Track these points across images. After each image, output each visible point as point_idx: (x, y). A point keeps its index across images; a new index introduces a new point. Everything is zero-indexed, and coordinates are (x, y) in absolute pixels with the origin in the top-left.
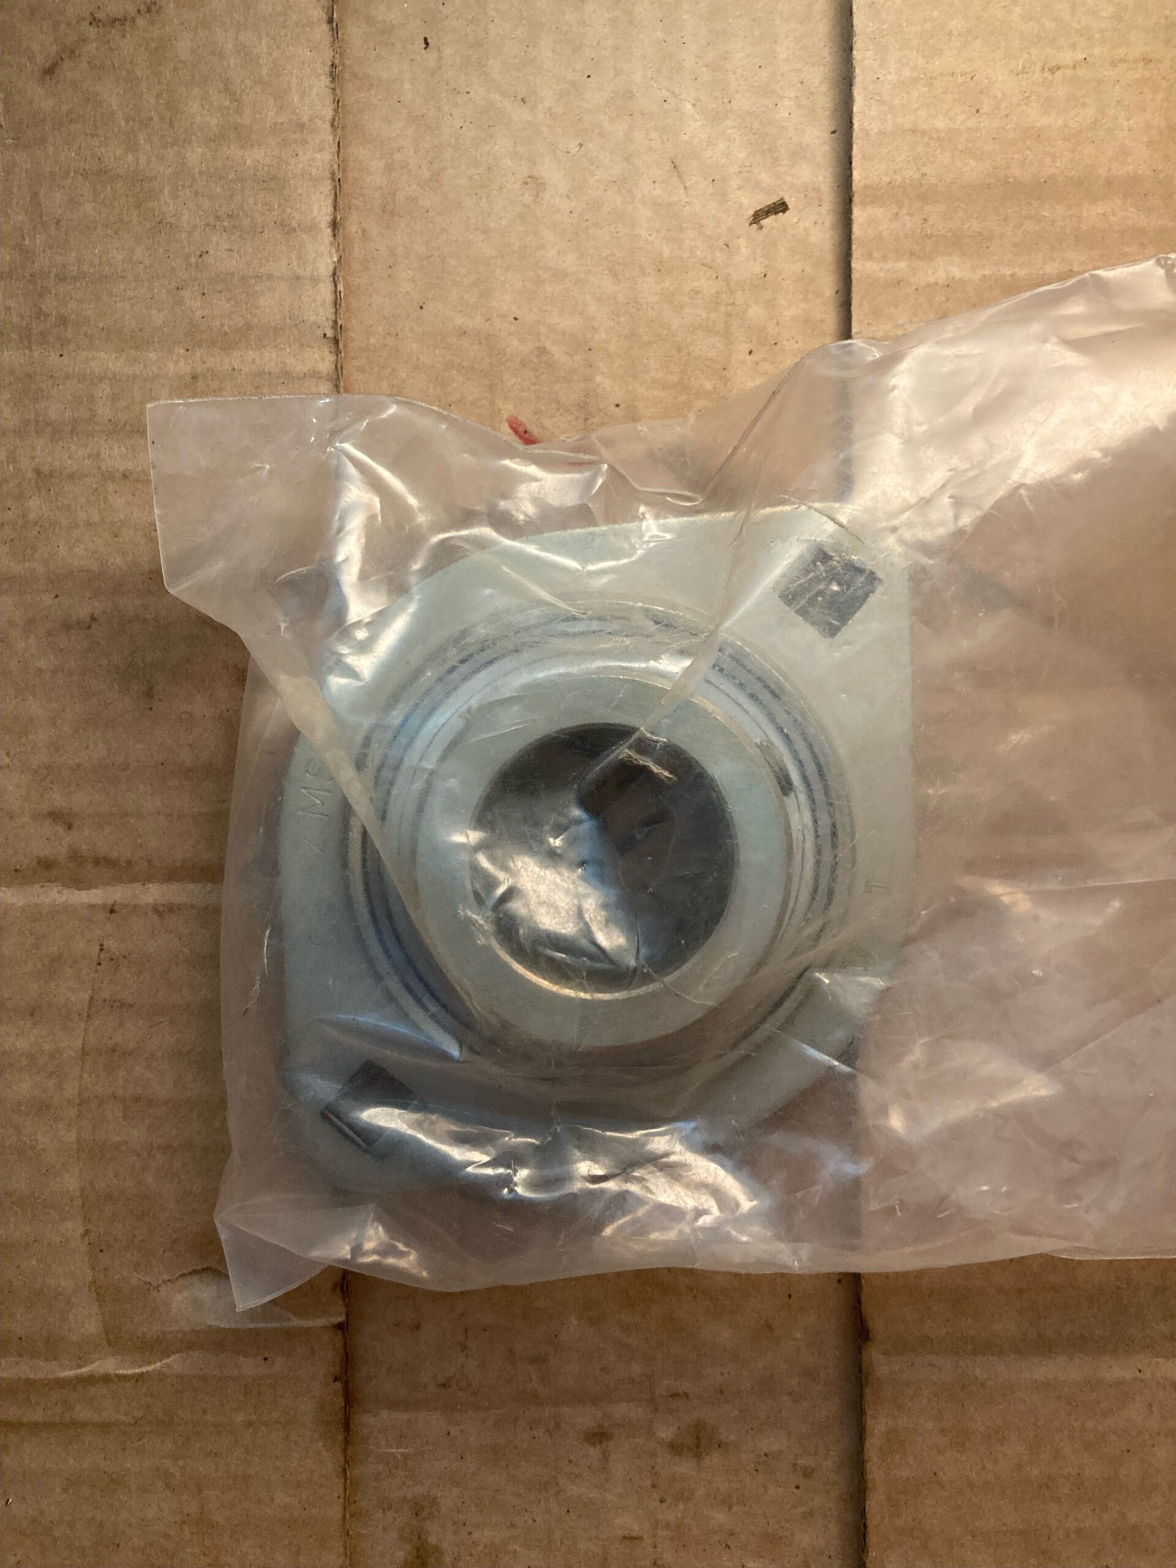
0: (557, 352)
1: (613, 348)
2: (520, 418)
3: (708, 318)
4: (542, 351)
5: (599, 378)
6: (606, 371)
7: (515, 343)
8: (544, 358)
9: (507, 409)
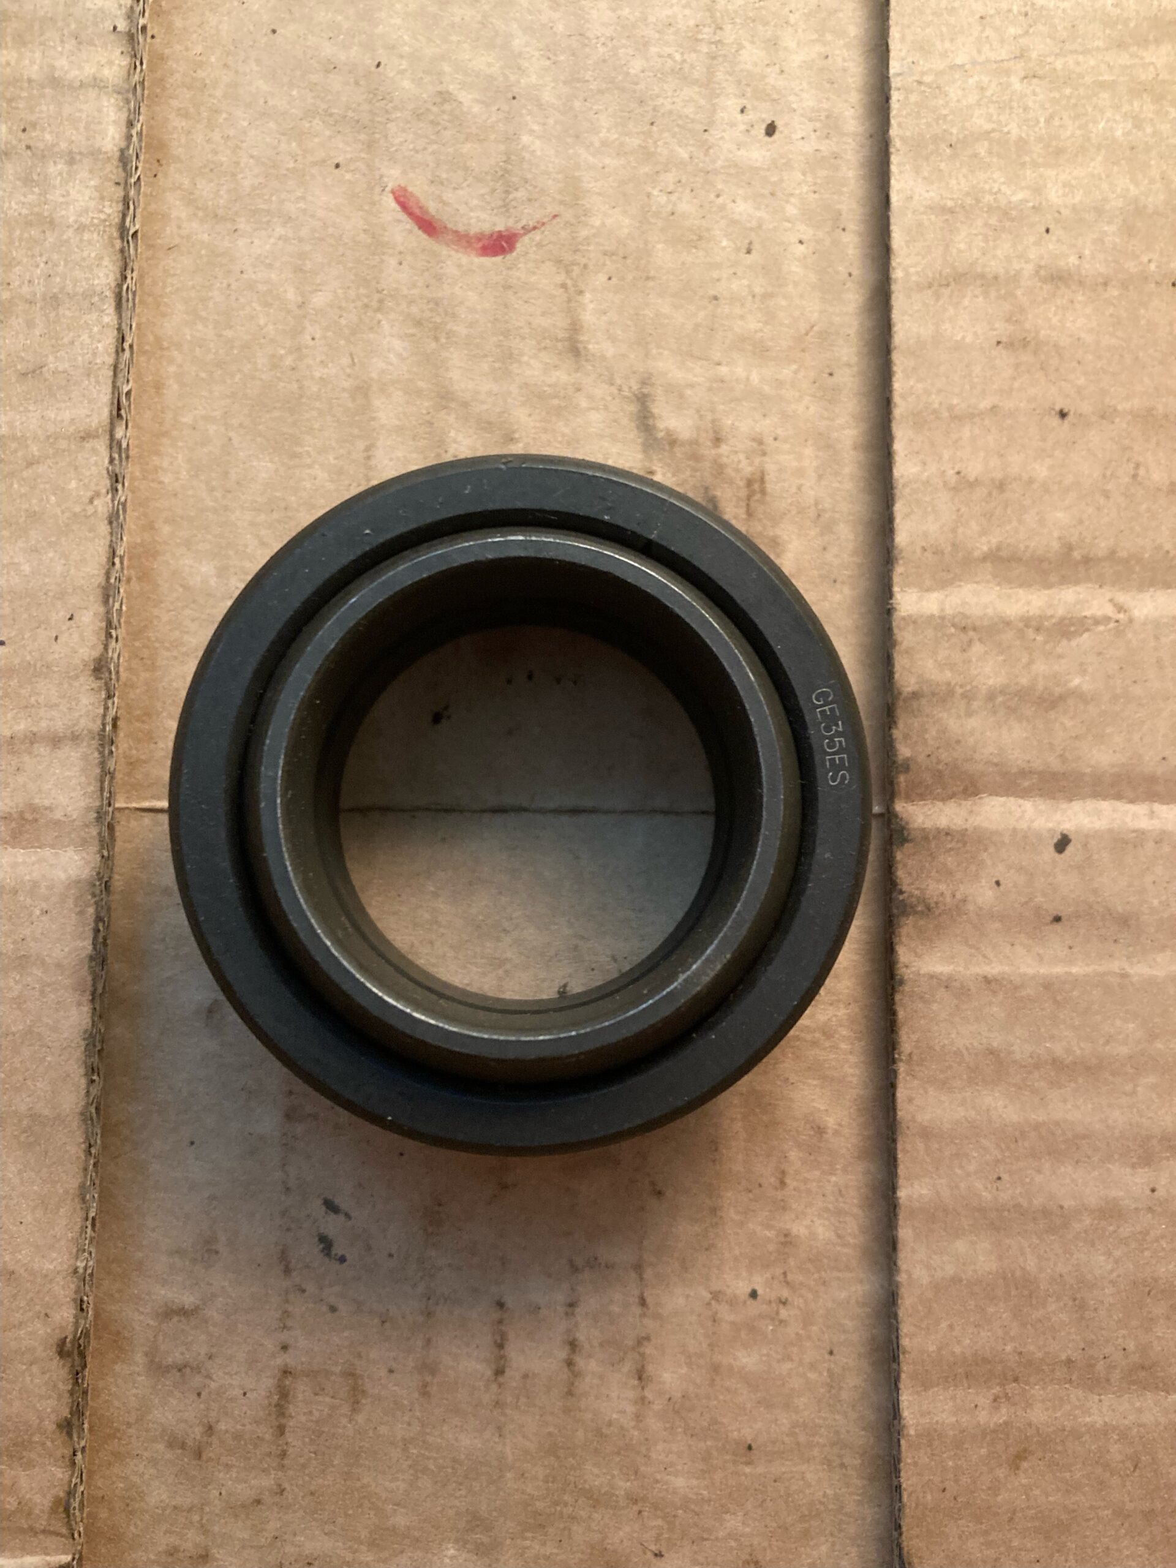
0: (466, 98)
1: (547, 96)
2: (410, 189)
3: (684, 61)
4: (444, 97)
5: (525, 139)
6: (536, 127)
7: (406, 84)
8: (447, 107)
9: (394, 176)
